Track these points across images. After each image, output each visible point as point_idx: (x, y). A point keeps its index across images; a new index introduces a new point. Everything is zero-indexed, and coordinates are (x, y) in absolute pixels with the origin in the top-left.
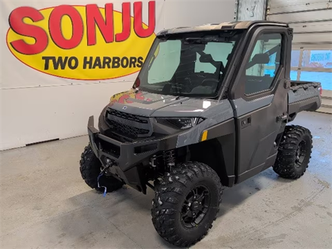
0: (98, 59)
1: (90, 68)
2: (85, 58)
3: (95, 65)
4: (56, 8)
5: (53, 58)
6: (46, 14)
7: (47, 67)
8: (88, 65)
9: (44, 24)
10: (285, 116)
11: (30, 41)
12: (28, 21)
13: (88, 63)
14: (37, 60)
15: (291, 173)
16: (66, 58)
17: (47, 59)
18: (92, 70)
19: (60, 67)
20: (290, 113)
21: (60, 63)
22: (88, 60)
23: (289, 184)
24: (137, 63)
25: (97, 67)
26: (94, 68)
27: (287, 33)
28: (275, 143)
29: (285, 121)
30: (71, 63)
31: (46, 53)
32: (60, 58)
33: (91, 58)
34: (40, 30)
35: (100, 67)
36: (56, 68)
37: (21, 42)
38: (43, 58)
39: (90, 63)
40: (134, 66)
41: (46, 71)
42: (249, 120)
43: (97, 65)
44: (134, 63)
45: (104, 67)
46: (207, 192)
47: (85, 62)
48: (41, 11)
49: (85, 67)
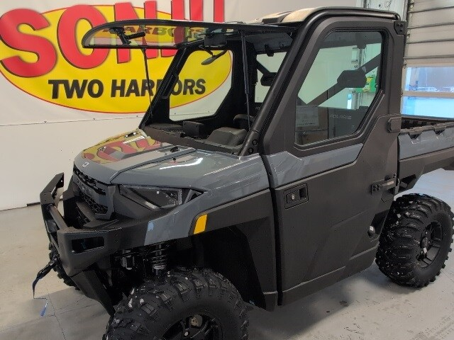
0: (134, 83)
1: (122, 95)
2: (114, 82)
3: (130, 91)
4: (69, 9)
5: (65, 83)
6: (54, 19)
7: (55, 95)
8: (118, 92)
9: (50, 34)
10: (391, 183)
11: (30, 58)
12: (25, 29)
13: (118, 88)
14: (41, 85)
15: (408, 279)
16: (85, 82)
17: (55, 83)
18: (125, 98)
19: (75, 94)
20: (403, 175)
21: (75, 89)
22: (119, 84)
23: (404, 297)
24: (195, 88)
25: (133, 95)
26: (128, 95)
27: (392, 31)
28: (372, 229)
29: (392, 191)
30: (92, 89)
31: (54, 75)
32: (76, 82)
33: (123, 82)
34: (45, 43)
35: (137, 95)
36: (69, 95)
37: (17, 60)
38: (50, 82)
39: (122, 88)
40: (192, 93)
41: (54, 100)
42: (302, 192)
43: (133, 91)
44: (191, 88)
45: (143, 94)
46: (215, 323)
47: (114, 88)
48: (46, 15)
49: (113, 95)
